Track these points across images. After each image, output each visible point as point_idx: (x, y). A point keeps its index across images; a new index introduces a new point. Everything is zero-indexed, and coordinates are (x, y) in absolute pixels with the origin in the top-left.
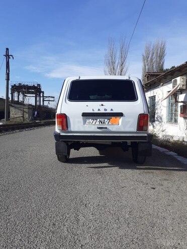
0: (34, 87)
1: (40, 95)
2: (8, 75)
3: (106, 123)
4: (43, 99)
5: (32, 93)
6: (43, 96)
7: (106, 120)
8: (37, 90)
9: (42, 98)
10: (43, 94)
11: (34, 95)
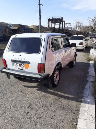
0: (59, 19)
1: (62, 23)
2: (40, 16)
3: (23, 66)
4: (65, 25)
5: (58, 22)
6: (65, 24)
7: (22, 65)
8: (61, 21)
9: (63, 25)
10: (65, 22)
11: (59, 23)
